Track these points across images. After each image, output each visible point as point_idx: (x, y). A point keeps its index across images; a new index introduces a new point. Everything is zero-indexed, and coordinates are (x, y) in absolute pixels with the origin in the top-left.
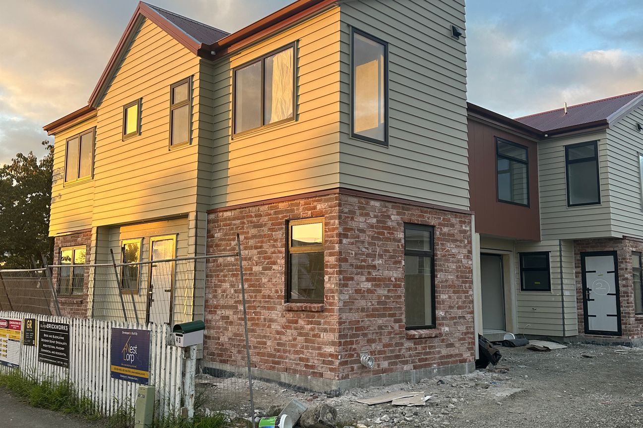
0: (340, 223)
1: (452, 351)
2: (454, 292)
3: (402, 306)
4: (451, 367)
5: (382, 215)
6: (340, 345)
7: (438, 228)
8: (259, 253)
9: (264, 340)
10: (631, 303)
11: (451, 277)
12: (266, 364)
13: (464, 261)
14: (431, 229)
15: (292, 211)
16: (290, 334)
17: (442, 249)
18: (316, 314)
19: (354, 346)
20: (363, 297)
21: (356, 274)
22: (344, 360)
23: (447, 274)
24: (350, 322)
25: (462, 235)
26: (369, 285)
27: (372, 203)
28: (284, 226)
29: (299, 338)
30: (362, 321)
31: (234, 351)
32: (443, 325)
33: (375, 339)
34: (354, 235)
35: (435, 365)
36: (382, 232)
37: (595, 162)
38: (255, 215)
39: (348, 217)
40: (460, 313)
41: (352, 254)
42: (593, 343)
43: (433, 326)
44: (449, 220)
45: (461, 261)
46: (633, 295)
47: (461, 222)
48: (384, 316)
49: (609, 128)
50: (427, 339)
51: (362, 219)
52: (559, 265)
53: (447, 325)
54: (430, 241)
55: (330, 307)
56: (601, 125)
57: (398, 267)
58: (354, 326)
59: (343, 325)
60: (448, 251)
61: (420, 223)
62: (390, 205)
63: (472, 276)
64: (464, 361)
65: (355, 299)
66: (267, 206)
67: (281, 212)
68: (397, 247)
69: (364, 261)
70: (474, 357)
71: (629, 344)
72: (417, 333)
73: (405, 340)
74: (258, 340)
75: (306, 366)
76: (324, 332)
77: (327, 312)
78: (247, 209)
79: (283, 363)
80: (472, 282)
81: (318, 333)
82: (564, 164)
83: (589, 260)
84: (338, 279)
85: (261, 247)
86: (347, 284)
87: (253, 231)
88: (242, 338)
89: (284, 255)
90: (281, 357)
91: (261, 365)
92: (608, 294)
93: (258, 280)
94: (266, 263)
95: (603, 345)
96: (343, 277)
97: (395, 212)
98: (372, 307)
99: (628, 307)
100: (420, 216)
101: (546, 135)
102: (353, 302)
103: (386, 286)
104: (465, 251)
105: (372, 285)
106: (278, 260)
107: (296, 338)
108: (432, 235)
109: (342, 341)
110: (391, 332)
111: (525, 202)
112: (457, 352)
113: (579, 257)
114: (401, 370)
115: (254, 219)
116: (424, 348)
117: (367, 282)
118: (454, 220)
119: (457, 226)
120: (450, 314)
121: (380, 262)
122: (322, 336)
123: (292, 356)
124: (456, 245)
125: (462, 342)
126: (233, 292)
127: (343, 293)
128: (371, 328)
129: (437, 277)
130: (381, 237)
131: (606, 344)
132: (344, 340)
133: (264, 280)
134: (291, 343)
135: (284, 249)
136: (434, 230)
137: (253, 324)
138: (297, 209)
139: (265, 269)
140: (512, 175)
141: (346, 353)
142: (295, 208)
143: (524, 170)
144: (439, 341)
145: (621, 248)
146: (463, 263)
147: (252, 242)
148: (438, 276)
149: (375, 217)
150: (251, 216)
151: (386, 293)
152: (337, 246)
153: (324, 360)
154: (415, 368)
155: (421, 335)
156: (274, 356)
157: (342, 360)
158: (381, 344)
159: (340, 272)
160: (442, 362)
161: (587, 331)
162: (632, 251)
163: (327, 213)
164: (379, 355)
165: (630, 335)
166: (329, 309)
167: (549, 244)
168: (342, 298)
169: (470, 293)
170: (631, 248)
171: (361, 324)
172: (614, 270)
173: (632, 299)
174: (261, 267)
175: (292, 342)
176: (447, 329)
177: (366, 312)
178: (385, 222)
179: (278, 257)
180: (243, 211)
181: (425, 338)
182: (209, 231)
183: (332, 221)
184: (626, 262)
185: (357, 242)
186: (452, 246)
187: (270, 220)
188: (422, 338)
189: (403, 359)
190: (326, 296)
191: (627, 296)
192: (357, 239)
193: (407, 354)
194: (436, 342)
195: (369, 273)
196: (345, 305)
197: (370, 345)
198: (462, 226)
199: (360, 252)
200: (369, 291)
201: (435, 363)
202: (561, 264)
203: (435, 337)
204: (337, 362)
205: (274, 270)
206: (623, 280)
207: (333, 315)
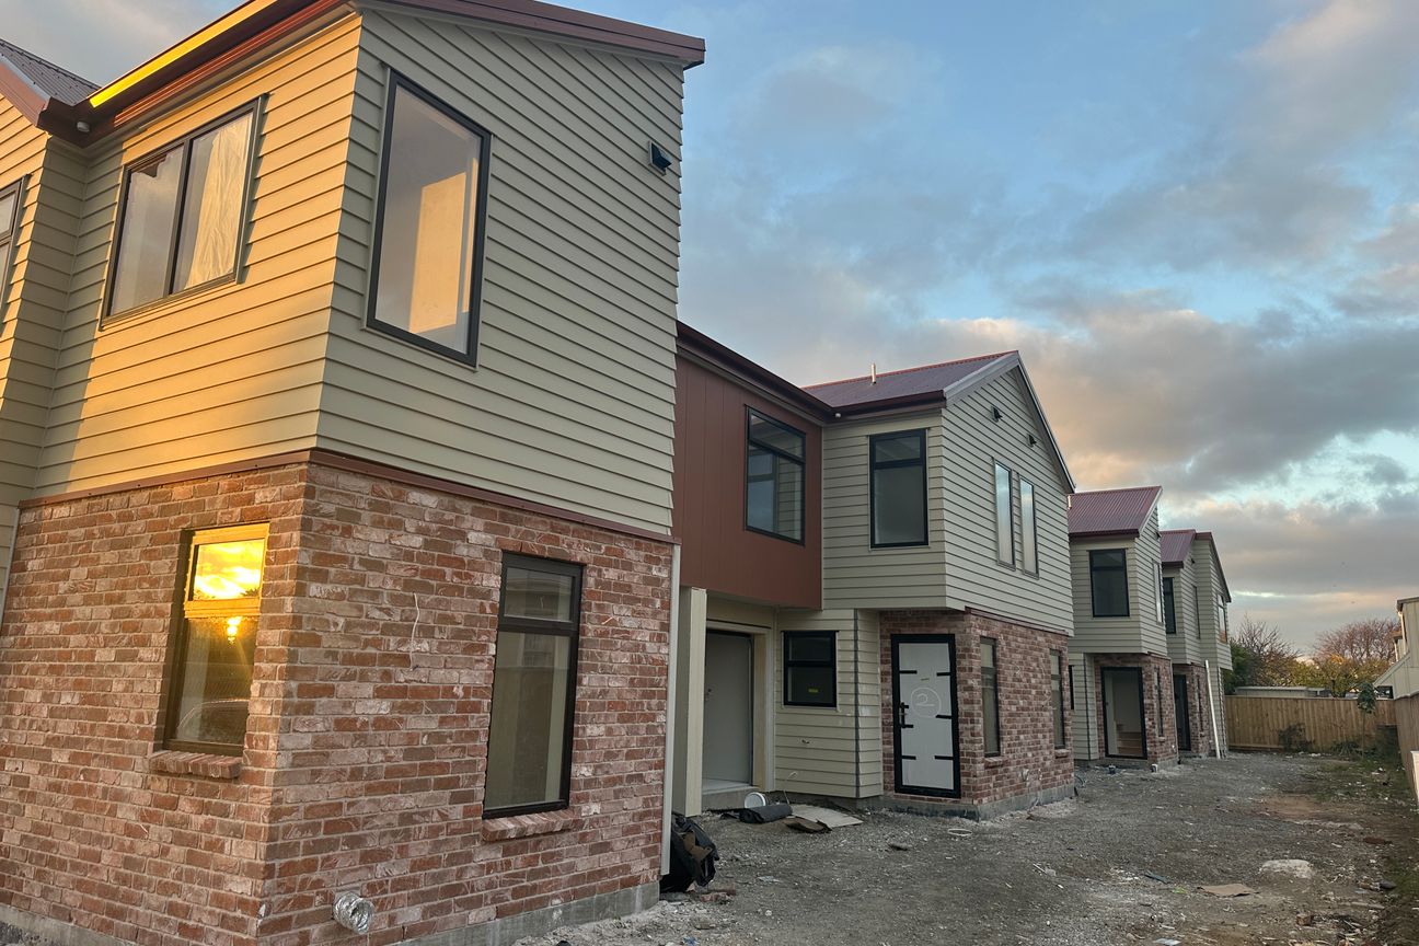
0: (304, 542)
1: (606, 861)
2: (622, 719)
3: (478, 758)
4: (599, 900)
5: (440, 529)
6: (270, 876)
7: (593, 569)
8: (114, 614)
9: (97, 848)
10: (979, 734)
11: (617, 684)
12: (94, 915)
13: (651, 647)
14: (575, 571)
15: (200, 506)
16: (155, 838)
17: (598, 617)
18: (221, 786)
19: (314, 877)
20: (361, 740)
21: (343, 679)
22: (277, 916)
23: (606, 676)
24: (308, 810)
25: (650, 588)
26: (383, 707)
27: (415, 496)
28: (177, 546)
29: (175, 849)
30: (350, 805)
31: (29, 871)
32: (585, 799)
33: (388, 850)
34: (347, 575)
35: (557, 901)
36: (438, 571)
37: (921, 468)
38: (119, 516)
39: (333, 527)
40: (631, 767)
41: (336, 624)
42: (909, 811)
43: (563, 803)
44: (621, 553)
45: (644, 646)
46: (981, 720)
47: (649, 559)
48: (422, 786)
49: (945, 407)
50: (542, 837)
51: (378, 535)
52: (852, 658)
53: (597, 799)
54: (572, 597)
55: (256, 769)
56: (933, 401)
57: (477, 661)
58: (322, 821)
59: (286, 818)
60: (613, 623)
61: (547, 554)
62: (467, 507)
63: (666, 680)
64: (634, 881)
65: (334, 746)
66: (146, 494)
67: (177, 509)
68: (477, 610)
69: (376, 643)
70: (657, 869)
71: (973, 816)
72: (511, 826)
73: (478, 844)
74: (84, 846)
75: (183, 929)
76: (235, 836)
77: (247, 783)
78: (104, 500)
79: (130, 916)
80: (665, 695)
81: (218, 840)
82: (866, 470)
83: (905, 649)
84: (281, 693)
85: (121, 599)
86: (312, 706)
87: (109, 558)
88: (50, 838)
89: (168, 623)
90: (128, 898)
91: (81, 916)
92: (938, 716)
93: (104, 685)
94: (124, 641)
95: (927, 816)
96: (300, 687)
97: (480, 523)
98: (385, 765)
99: (973, 742)
100: (547, 539)
101: (838, 415)
102: (327, 755)
103: (437, 707)
104: (654, 625)
105: (393, 707)
106: (154, 636)
107: (168, 850)
108: (577, 586)
109: (278, 863)
110: (440, 829)
111: (797, 536)
112: (617, 861)
113: (888, 644)
114: (459, 924)
115: (116, 526)
116: (530, 862)
117: (377, 700)
118: (632, 554)
119: (640, 568)
120: (607, 772)
121: (425, 646)
122: (227, 846)
123: (155, 899)
124: (634, 611)
125: (630, 837)
126: (45, 713)
127: (295, 731)
128: (377, 822)
129: (581, 684)
130: (434, 583)
131: (933, 814)
132: (283, 861)
133: (117, 687)
134: (156, 863)
135: (170, 605)
136: (582, 573)
137: (77, 804)
138: (210, 501)
139: (121, 657)
140: (777, 486)
141: (288, 896)
142: (207, 499)
143: (798, 477)
144: (572, 839)
145: (962, 630)
146: (648, 651)
147: (102, 586)
148: (585, 682)
149: (420, 531)
150: (109, 519)
151: (433, 726)
152: (289, 600)
153: (224, 916)
154: (500, 914)
155: (524, 829)
156: (113, 894)
157: (271, 916)
158: (407, 862)
159: (290, 673)
160: (575, 892)
161: (899, 786)
162: (982, 637)
163: (275, 514)
164: (397, 890)
165: (976, 797)
166: (253, 773)
167: (835, 617)
168: (289, 745)
169: (661, 718)
170: (979, 631)
171: (346, 813)
172: (948, 671)
173: (979, 727)
174: (113, 651)
175: (158, 860)
176: (596, 808)
177: (365, 780)
178: (448, 547)
179: (153, 628)
180: (94, 504)
181: (535, 835)
182: (16, 555)
183: (285, 535)
184: (971, 657)
185: (354, 592)
186: (624, 611)
187: (148, 528)
188: (525, 837)
189: (469, 895)
190: (250, 737)
191: (972, 722)
192: (359, 587)
193: (480, 882)
194: (564, 844)
195: (387, 676)
196: (297, 762)
197: (370, 868)
198: (650, 569)
199: (363, 619)
200: (381, 723)
201: (556, 897)
202: (856, 657)
203: (562, 831)
204: (255, 924)
205: (141, 660)
206: (965, 689)
207: (259, 792)
